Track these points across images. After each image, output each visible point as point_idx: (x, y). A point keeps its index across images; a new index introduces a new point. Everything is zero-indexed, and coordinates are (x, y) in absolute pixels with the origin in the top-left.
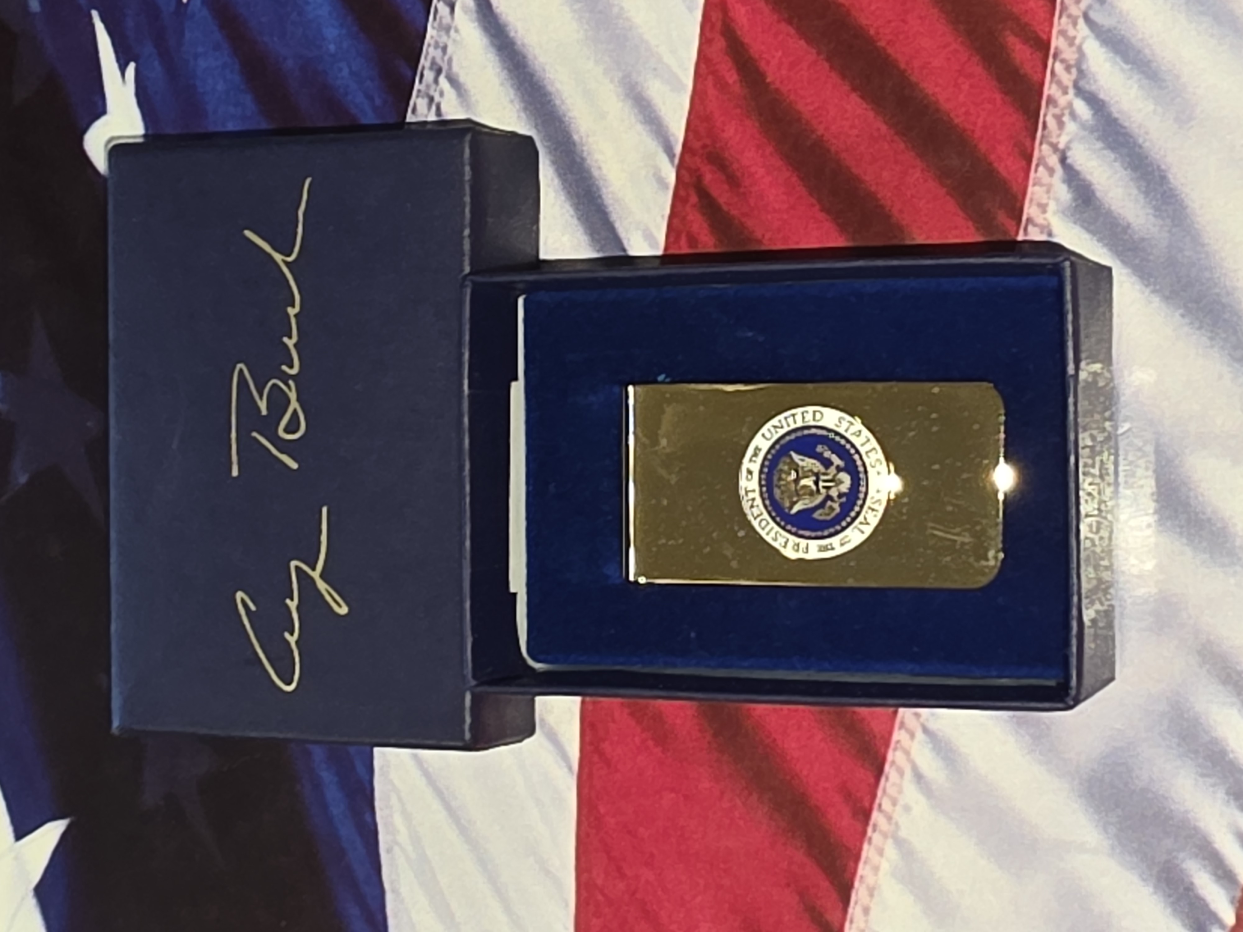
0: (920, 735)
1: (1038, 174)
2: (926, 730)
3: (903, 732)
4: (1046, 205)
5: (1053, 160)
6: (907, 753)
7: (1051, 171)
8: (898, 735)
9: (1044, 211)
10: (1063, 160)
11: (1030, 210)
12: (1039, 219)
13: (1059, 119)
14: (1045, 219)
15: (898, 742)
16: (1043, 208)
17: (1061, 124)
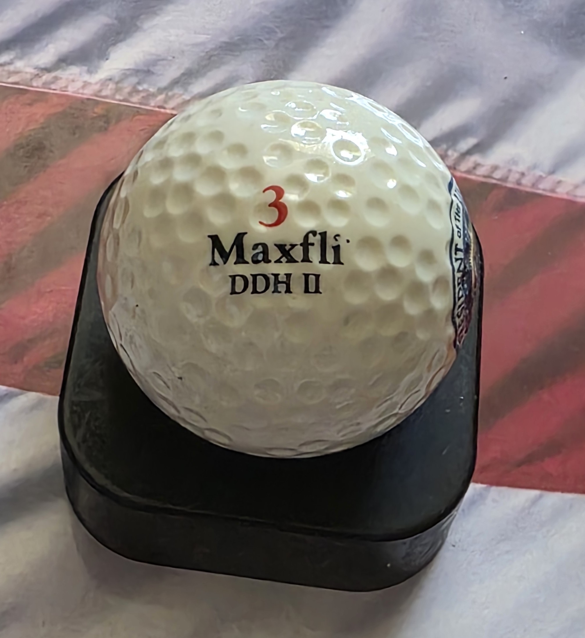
0: (558, 177)
1: (57, 88)
2: (552, 172)
3: (559, 190)
4: (85, 82)
5: (47, 77)
6: (576, 187)
7: (56, 78)
8: (562, 192)
9: (90, 84)
10: (48, 70)
11: (88, 93)
12: (97, 87)
13: (11, 73)
14: (96, 83)
15: (567, 193)
16: (86, 84)
17: (16, 72)
